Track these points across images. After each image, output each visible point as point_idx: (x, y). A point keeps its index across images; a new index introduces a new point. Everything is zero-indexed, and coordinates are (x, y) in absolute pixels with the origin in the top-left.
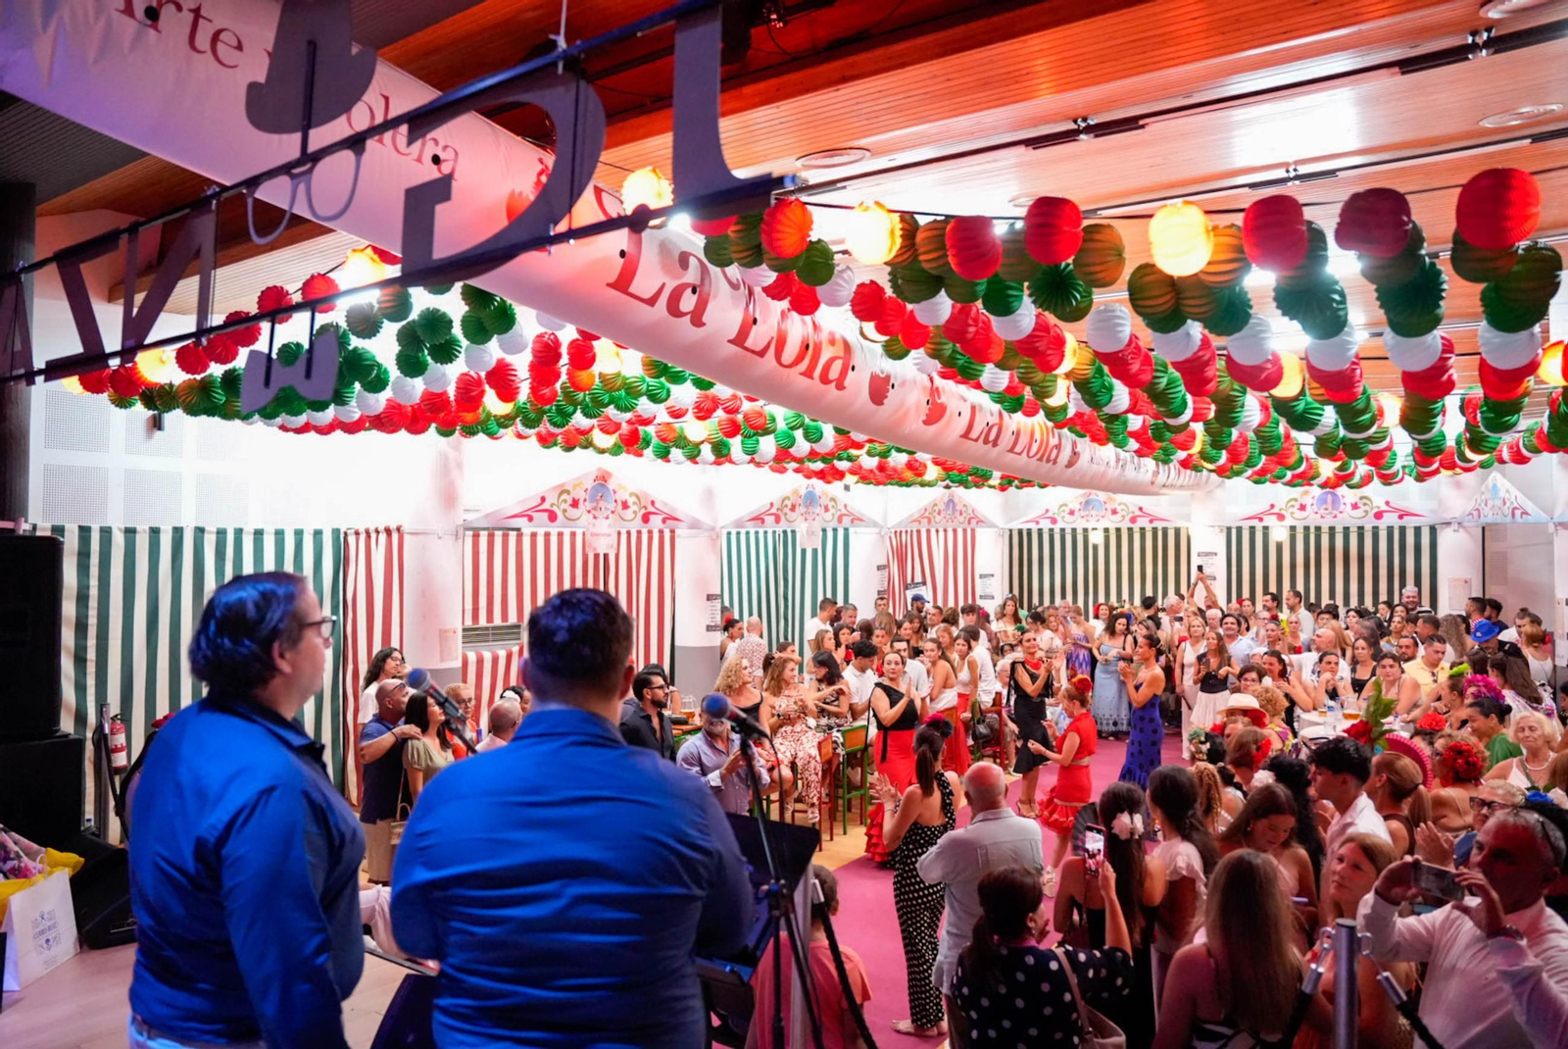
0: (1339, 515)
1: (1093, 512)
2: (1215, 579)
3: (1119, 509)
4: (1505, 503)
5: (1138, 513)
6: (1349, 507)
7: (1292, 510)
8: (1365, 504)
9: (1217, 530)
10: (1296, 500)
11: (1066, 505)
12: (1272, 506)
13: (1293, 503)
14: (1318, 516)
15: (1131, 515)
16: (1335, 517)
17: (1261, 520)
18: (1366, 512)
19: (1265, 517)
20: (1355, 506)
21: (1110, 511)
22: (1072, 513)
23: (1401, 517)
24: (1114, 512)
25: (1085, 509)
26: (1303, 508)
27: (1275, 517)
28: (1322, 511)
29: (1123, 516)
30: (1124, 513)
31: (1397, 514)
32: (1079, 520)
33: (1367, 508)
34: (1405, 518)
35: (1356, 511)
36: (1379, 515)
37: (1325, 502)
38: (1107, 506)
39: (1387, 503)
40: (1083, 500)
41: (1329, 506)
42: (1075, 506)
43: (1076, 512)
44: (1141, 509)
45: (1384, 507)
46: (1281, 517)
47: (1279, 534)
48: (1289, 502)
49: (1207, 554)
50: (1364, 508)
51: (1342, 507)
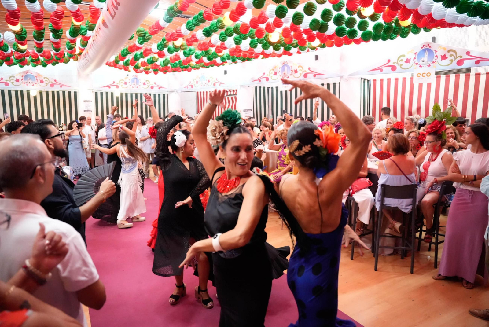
0: (139, 87)
1: (30, 81)
2: (91, 112)
3: (44, 80)
4: (209, 81)
5: (54, 82)
6: (142, 84)
7: (121, 84)
8: (148, 83)
9: (91, 91)
10: (123, 80)
11: (14, 77)
12: (114, 82)
13: (122, 81)
14: (131, 87)
15: (51, 83)
16: (137, 87)
17: (110, 87)
18: (148, 86)
19: (111, 87)
20: (144, 84)
21: (39, 81)
22: (18, 81)
23: (159, 88)
24: (42, 81)
25: (25, 79)
26: (126, 83)
27: (115, 86)
28: (133, 85)
29: (47, 84)
30: (47, 82)
31: (157, 88)
32: (23, 84)
33: (148, 85)
34: (161, 89)
35: (145, 86)
36: (152, 88)
37: (134, 81)
38: (37, 78)
39: (155, 83)
40: (24, 75)
41: (135, 83)
42: (19, 77)
43: (20, 80)
44: (55, 81)
45: (154, 85)
46: (117, 87)
47: (117, 94)
48: (120, 81)
49: (88, 101)
50: (147, 85)
51: (140, 84)
